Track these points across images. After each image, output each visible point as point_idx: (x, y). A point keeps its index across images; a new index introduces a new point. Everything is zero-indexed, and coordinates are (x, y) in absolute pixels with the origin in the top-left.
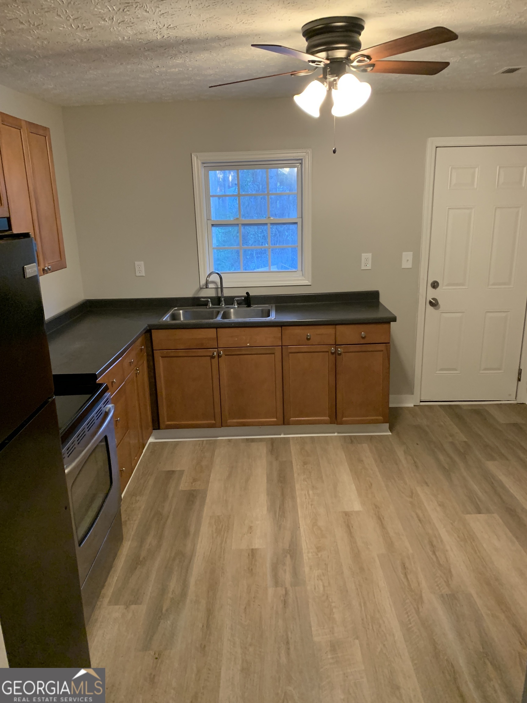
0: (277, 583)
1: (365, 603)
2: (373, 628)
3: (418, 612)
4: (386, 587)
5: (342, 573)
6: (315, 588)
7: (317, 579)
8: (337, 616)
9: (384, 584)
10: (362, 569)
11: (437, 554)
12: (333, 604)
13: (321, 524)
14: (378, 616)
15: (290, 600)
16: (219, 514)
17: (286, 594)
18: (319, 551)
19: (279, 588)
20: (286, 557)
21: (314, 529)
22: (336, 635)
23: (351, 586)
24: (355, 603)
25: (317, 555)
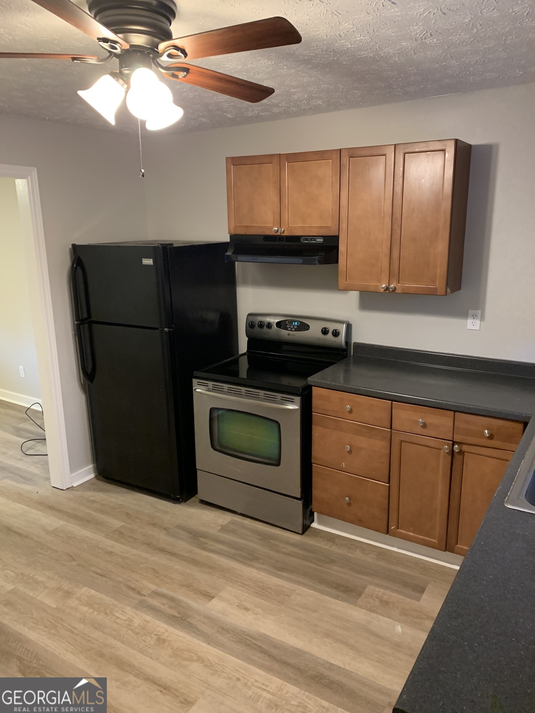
0: (156, 594)
1: (72, 632)
2: (50, 622)
3: (20, 659)
4: (64, 658)
5: (115, 638)
6: (123, 612)
7: (129, 618)
8: (85, 609)
9: (68, 659)
10: (101, 655)
12: (96, 613)
13: (196, 667)
14: (53, 631)
15: (131, 593)
16: (293, 597)
17: (139, 593)
18: (159, 639)
19: (150, 592)
20: (179, 613)
21: (193, 655)
22: (74, 600)
23: (96, 634)
24: (81, 626)
25: (156, 635)
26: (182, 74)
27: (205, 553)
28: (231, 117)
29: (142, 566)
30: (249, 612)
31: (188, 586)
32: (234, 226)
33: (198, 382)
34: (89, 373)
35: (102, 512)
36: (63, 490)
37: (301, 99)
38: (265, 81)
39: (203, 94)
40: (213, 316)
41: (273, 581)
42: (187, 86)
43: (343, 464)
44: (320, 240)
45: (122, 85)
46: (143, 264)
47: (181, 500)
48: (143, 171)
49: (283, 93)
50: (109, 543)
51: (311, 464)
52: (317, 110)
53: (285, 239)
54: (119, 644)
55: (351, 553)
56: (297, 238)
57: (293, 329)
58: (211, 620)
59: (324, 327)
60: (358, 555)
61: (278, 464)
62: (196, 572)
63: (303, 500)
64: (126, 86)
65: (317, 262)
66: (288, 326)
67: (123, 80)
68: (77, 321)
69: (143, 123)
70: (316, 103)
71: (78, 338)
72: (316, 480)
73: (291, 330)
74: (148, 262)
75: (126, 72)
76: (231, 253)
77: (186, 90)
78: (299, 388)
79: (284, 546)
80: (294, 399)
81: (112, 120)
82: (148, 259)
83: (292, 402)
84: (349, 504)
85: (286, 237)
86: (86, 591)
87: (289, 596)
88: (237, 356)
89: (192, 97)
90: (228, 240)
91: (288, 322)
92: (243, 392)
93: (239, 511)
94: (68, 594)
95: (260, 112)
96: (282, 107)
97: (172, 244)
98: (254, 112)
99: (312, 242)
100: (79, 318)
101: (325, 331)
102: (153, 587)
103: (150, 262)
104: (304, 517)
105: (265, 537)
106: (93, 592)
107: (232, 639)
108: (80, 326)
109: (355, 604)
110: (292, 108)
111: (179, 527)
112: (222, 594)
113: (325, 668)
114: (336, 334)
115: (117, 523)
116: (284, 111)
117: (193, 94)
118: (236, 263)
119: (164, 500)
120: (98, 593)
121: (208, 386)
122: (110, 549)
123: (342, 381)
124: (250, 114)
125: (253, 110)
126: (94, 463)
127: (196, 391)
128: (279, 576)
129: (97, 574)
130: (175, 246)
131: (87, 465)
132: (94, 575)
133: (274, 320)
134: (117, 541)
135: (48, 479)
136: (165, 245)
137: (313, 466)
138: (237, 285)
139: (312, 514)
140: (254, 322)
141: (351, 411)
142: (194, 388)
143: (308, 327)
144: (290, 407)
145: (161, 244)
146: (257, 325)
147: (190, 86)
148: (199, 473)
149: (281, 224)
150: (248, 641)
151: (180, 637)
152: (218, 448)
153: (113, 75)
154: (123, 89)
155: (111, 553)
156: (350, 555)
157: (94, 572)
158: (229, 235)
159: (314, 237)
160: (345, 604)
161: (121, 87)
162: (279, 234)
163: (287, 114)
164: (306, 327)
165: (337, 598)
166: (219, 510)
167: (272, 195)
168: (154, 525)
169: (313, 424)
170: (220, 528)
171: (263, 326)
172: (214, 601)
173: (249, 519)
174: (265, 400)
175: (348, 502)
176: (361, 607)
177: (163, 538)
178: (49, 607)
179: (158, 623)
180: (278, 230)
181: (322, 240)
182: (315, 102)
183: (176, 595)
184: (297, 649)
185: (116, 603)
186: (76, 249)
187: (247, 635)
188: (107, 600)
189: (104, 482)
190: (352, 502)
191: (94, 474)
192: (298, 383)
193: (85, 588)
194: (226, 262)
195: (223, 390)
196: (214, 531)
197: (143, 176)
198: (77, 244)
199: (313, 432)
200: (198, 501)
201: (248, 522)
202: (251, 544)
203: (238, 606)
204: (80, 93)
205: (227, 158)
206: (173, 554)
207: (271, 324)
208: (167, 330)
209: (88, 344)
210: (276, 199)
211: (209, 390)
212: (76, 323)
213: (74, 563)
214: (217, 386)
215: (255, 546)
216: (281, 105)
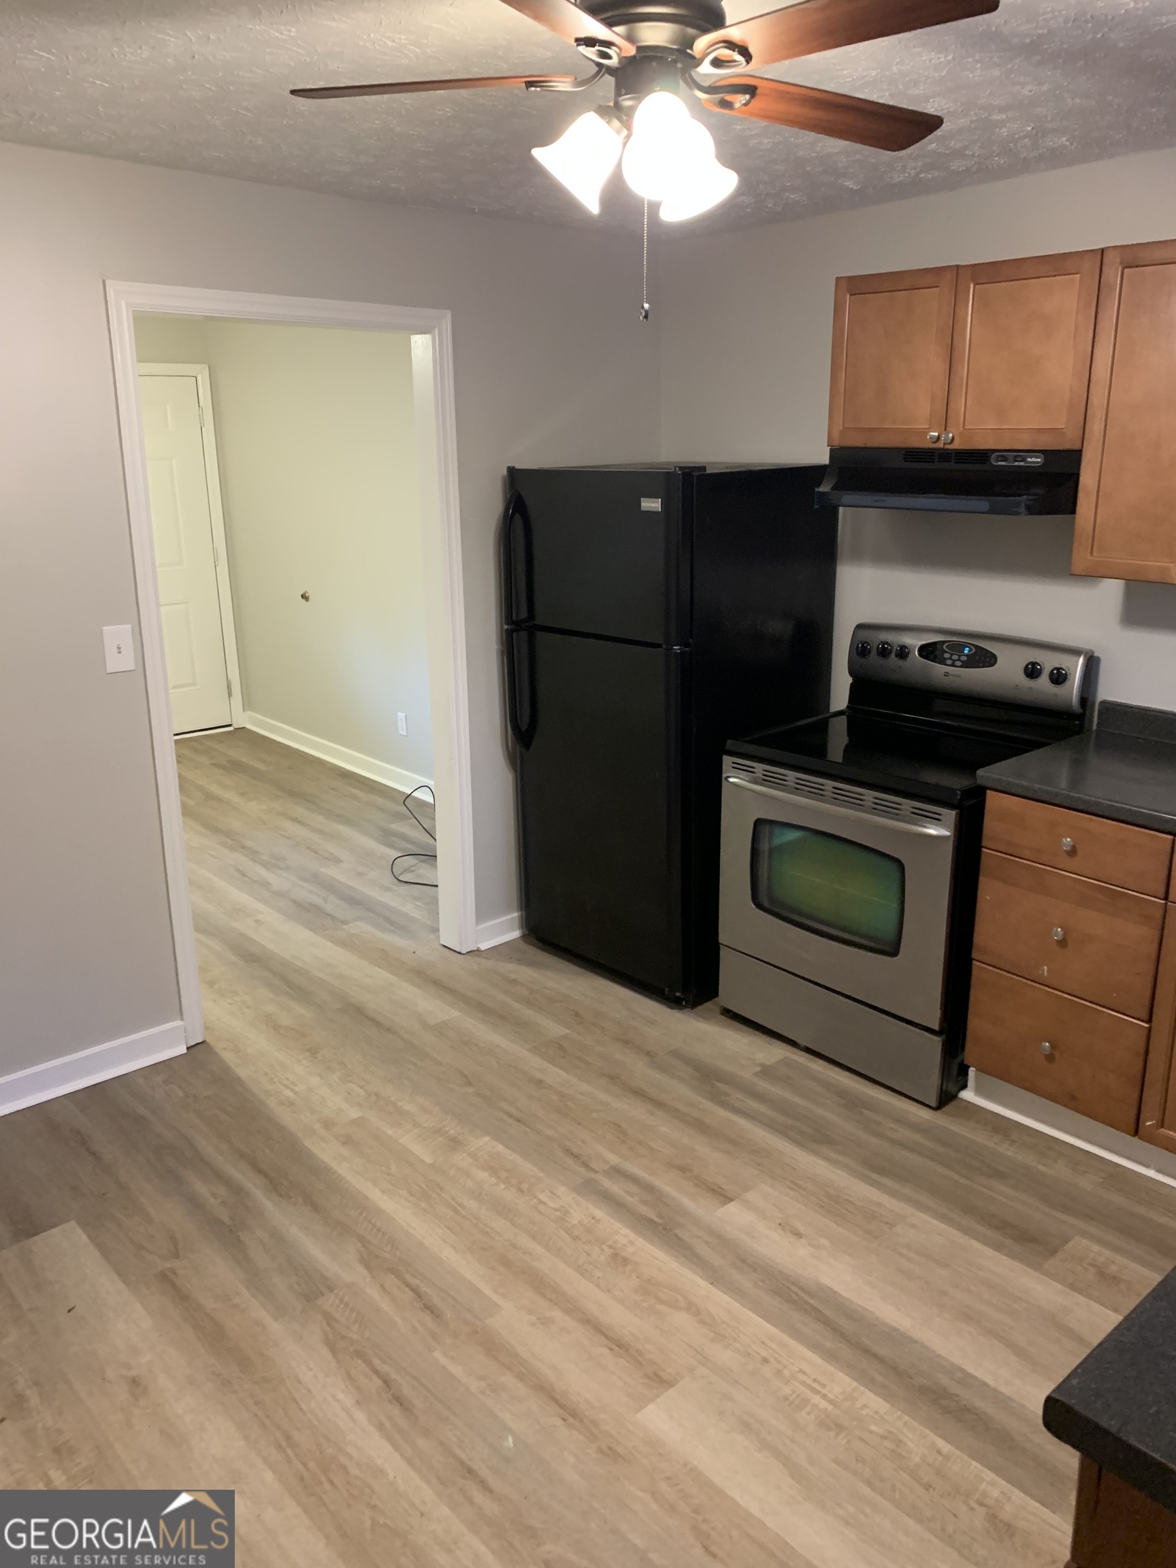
0: (617, 1172)
1: (457, 1212)
2: (419, 1187)
3: (363, 1240)
5: (534, 1237)
6: (553, 1193)
7: (563, 1207)
8: (482, 1175)
10: (505, 1262)
11: (379, 1383)
12: (502, 1186)
13: (681, 1319)
14: (423, 1204)
15: (570, 1162)
16: (899, 1229)
17: (586, 1165)
18: (615, 1256)
19: (606, 1167)
20: (660, 1216)
21: (679, 1297)
22: (465, 1155)
23: (499, 1224)
24: (472, 1205)
25: (610, 1247)
26: (740, 100)
27: (723, 1113)
28: (855, 188)
29: (595, 1115)
30: (803, 1241)
31: (683, 1170)
32: (841, 428)
33: (733, 763)
34: (524, 729)
35: (529, 1002)
36: (460, 953)
37: (1017, 136)
38: (931, 100)
39: (792, 140)
40: (778, 627)
41: (862, 1191)
42: (758, 125)
43: (1044, 969)
44: (1036, 460)
45: (618, 132)
46: (642, 509)
47: (684, 1003)
48: (646, 306)
49: (973, 126)
50: (535, 1064)
51: (969, 961)
52: (1056, 159)
53: (953, 458)
54: (540, 1250)
55: (1044, 1165)
56: (982, 456)
57: (958, 663)
58: (722, 1241)
59: (1032, 660)
60: (1059, 1170)
61: (893, 950)
62: (701, 1146)
63: (944, 1037)
64: (625, 132)
65: (1024, 509)
66: (946, 656)
67: (620, 119)
68: (507, 624)
69: (655, 207)
70: (1054, 143)
71: (507, 657)
72: (978, 997)
73: (953, 665)
74: (652, 505)
75: (628, 103)
76: (830, 488)
77: (757, 132)
78: (953, 791)
79: (893, 1126)
80: (940, 815)
81: (593, 206)
82: (652, 500)
83: (936, 819)
84: (1050, 1058)
85: (956, 453)
86: (484, 1143)
87: (891, 1225)
88: (827, 715)
89: (769, 146)
90: (823, 458)
91: (947, 647)
92: (828, 790)
93: (803, 1043)
94: (455, 1143)
95: (921, 172)
96: (973, 156)
97: (704, 468)
98: (907, 172)
99: (1016, 463)
100: (512, 618)
101: (1032, 671)
102: (614, 1159)
103: (656, 505)
104: (943, 1073)
105: (852, 1104)
106: (500, 1148)
107: (760, 1283)
108: (512, 635)
109: (1037, 1267)
110: (997, 159)
111: (675, 1054)
112: (750, 1196)
113: (952, 1379)
114: (1059, 677)
115: (555, 1029)
116: (977, 166)
117: (771, 140)
118: (841, 509)
119: (650, 998)
120: (508, 1151)
121: (753, 772)
122: (539, 1075)
123: (1063, 784)
124: (898, 178)
125: (904, 167)
126: (521, 910)
127: (729, 782)
128: (873, 1184)
129: (511, 1116)
130: (709, 471)
131: (510, 912)
132: (505, 1117)
133: (915, 642)
134: (551, 1061)
135: (436, 930)
136: (687, 470)
137: (974, 967)
138: (838, 563)
139: (963, 1071)
140: (868, 644)
141: (1073, 852)
142: (724, 775)
143: (993, 660)
144: (932, 831)
145: (681, 468)
146: (874, 651)
147: (764, 123)
148: (723, 952)
149: (948, 424)
150: (793, 1295)
151: (657, 1259)
152: (766, 904)
153: (603, 111)
154: (620, 139)
155: (540, 1082)
156: (1040, 1167)
157: (504, 1112)
158: (829, 448)
159: (1020, 453)
160: (1016, 1265)
161: (615, 134)
162: (942, 446)
163: (984, 172)
164: (988, 660)
165: (998, 1247)
166: (761, 1034)
167: (931, 359)
168: (626, 1042)
169: (981, 873)
170: (758, 1069)
171: (888, 652)
172: (732, 1207)
173: (821, 1062)
174: (874, 810)
175: (1047, 1053)
176: (1053, 1277)
177: (639, 1069)
178: (422, 1161)
179: (617, 1225)
180: (939, 438)
181: (1039, 460)
182: (1051, 141)
183: (658, 1183)
184: (895, 1330)
185: (541, 1174)
186: (515, 477)
187: (793, 1284)
188: (526, 1167)
189: (538, 948)
190: (1057, 1054)
191: (521, 931)
192: (956, 782)
193: (487, 1139)
194: (816, 507)
195: (785, 783)
196: (747, 1074)
197: (646, 317)
198: (517, 467)
199: (980, 893)
200: (718, 1010)
201: (818, 1066)
202: (820, 1111)
203: (780, 1224)
204: (537, 153)
205: (838, 279)
206: (659, 1104)
207: (907, 648)
208: (678, 649)
209: (526, 674)
210: (940, 366)
211: (755, 782)
212: (506, 627)
213: (471, 1090)
214: (775, 775)
215: (829, 1116)
216: (971, 153)
